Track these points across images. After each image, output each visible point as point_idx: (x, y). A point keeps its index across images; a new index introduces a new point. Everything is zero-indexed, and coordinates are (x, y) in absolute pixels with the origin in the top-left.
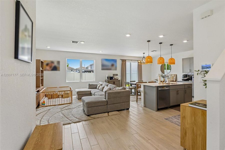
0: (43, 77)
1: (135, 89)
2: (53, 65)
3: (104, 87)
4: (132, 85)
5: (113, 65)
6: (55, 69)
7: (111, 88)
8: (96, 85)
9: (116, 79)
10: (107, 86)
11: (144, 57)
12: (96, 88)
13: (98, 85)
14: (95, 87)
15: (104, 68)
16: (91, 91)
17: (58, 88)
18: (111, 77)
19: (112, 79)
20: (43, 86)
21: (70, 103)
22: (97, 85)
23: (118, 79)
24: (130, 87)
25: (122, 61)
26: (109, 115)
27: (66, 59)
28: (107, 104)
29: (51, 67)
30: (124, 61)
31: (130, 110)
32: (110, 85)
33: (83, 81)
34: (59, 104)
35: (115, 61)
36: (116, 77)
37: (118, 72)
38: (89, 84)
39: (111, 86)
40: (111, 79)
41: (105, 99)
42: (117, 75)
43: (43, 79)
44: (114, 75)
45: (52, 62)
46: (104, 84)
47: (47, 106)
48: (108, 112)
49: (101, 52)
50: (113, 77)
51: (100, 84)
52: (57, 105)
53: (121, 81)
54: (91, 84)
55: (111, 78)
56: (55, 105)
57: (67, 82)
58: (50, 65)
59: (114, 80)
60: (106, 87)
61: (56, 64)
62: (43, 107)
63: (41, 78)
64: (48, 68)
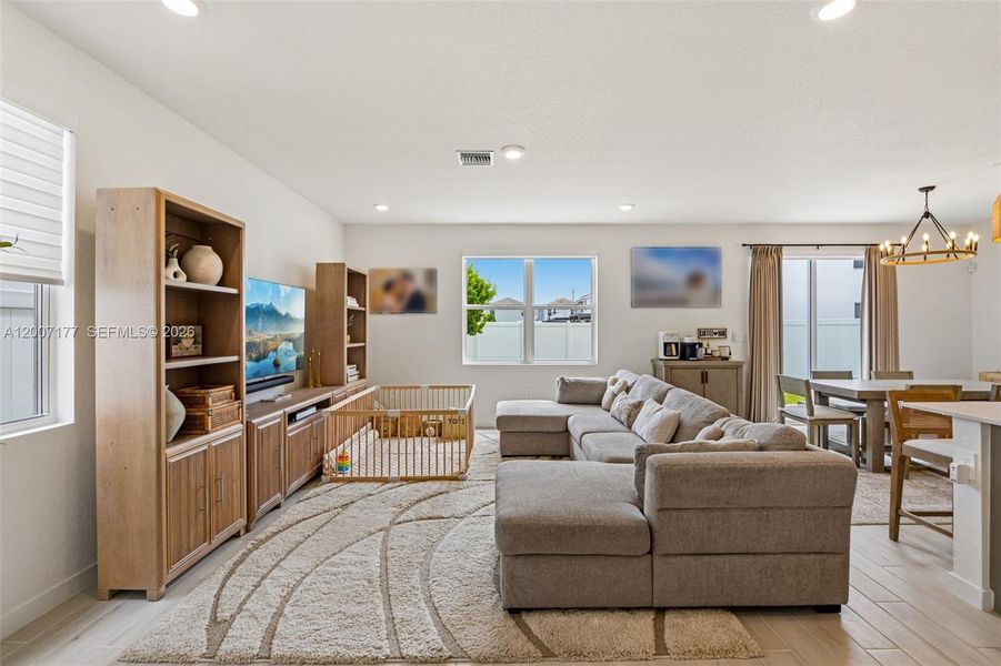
0: (364, 341)
1: (852, 425)
2: (411, 288)
3: (639, 406)
4: (832, 400)
5: (695, 280)
6: (417, 303)
7: (687, 419)
8: (599, 384)
9: (717, 354)
10: (660, 400)
11: (927, 215)
12: (598, 403)
13: (611, 389)
14: (594, 394)
15: (647, 293)
16: (568, 417)
17: (424, 391)
18: (684, 346)
19: (694, 354)
20: (363, 380)
21: (456, 479)
22: (604, 387)
23: (727, 359)
24: (819, 411)
25: (755, 252)
26: (661, 649)
27: (464, 261)
28: (651, 552)
29: (400, 297)
30: (766, 257)
31: (847, 617)
32: (675, 394)
33: (536, 363)
34: (403, 474)
35: (711, 256)
36: (714, 345)
37: (729, 314)
38: (562, 379)
39: (681, 402)
40: (683, 357)
41: (639, 503)
42: (723, 333)
43: (364, 347)
44: (702, 333)
45: (407, 276)
46: (644, 384)
47: (351, 480)
48: (661, 611)
49: (629, 207)
50: (701, 345)
51: (621, 381)
52: (394, 480)
53: (745, 369)
54: (572, 378)
55: (687, 351)
56: (385, 481)
57: (465, 362)
58: (398, 288)
59: (704, 363)
60: (650, 406)
61: (419, 283)
62: (336, 480)
63: (347, 345)
64: (390, 300)
